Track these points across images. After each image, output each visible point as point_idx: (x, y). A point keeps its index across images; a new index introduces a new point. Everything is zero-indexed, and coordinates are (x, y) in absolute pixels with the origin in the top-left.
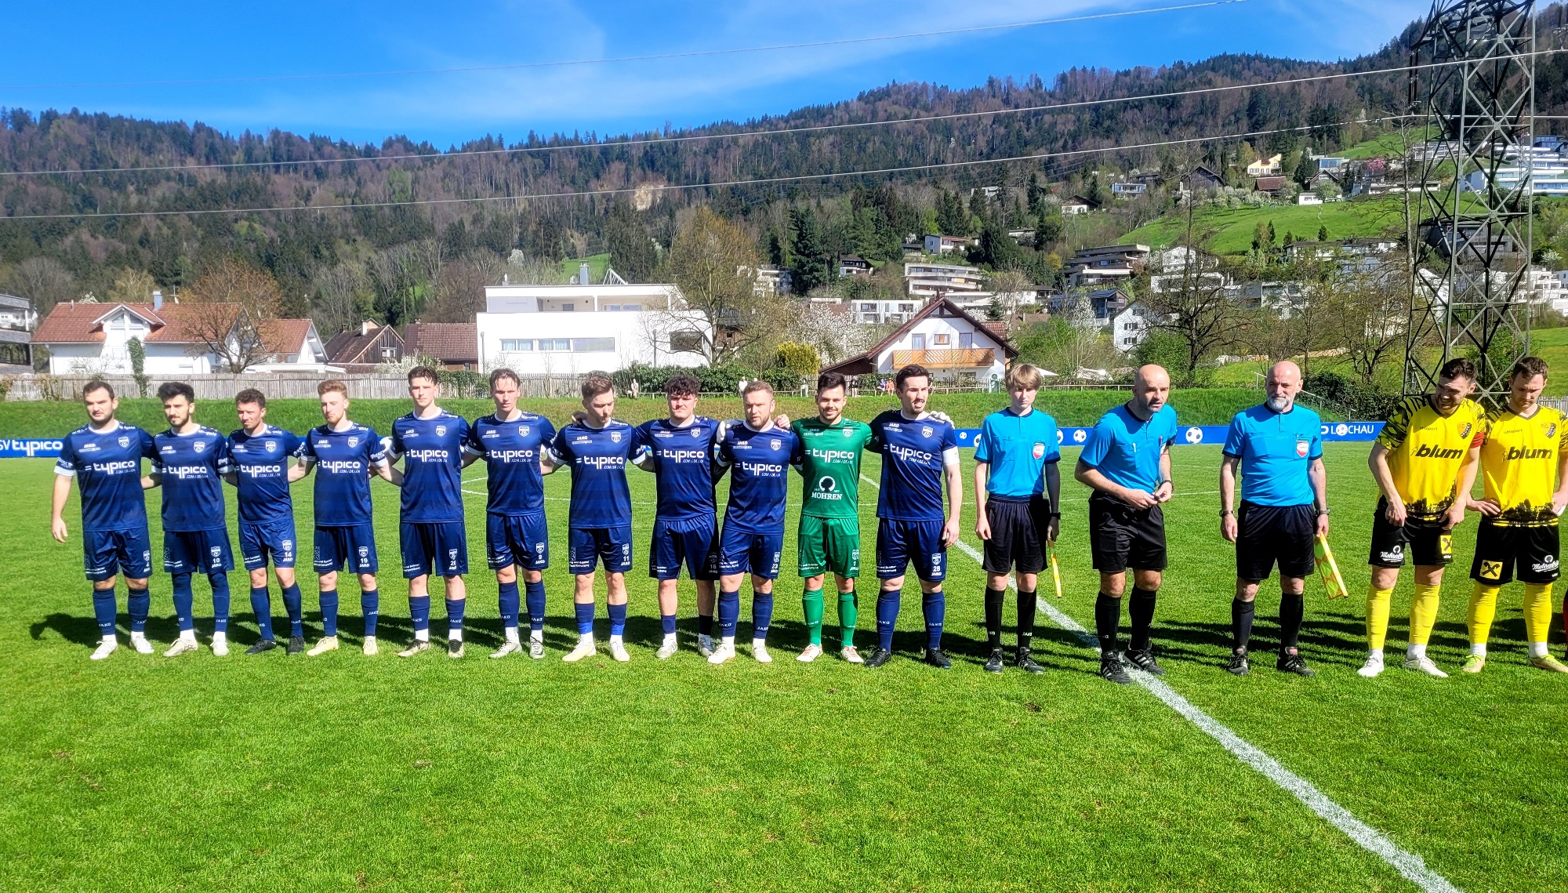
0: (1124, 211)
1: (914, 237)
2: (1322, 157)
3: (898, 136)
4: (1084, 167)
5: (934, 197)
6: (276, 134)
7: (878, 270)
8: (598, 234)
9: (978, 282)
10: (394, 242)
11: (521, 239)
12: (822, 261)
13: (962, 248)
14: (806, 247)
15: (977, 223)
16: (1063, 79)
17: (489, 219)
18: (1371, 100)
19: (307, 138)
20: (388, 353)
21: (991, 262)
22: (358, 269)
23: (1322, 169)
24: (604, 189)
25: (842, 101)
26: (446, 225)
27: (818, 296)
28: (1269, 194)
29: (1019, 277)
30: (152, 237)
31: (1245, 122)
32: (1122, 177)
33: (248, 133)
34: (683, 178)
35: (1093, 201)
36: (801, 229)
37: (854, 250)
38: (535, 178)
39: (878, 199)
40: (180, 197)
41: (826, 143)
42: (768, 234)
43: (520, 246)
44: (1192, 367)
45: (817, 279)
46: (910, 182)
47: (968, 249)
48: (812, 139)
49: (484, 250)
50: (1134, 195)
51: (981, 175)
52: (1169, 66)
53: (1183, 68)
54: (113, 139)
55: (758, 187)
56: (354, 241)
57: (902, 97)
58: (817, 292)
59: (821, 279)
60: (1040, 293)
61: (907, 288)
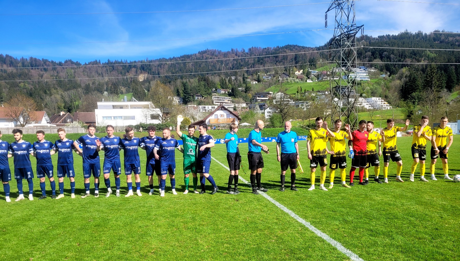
0: (266, 83)
1: (214, 89)
2: (312, 71)
3: (209, 63)
4: (256, 72)
5: (219, 79)
7: (205, 98)
8: (129, 88)
9: (231, 101)
10: (69, 89)
11: (107, 89)
12: (191, 95)
13: (227, 92)
14: (186, 92)
15: (230, 86)
16: (250, 49)
17: (97, 83)
18: (323, 57)
20: (69, 121)
21: (234, 96)
22: (58, 97)
23: (312, 73)
24: (130, 76)
26: (84, 85)
27: (190, 105)
28: (300, 79)
29: (241, 100)
31: (294, 62)
32: (265, 75)
34: (152, 73)
35: (259, 81)
36: (185, 87)
37: (199, 93)
38: (110, 72)
39: (205, 79)
40: (2, 76)
41: (190, 64)
42: (176, 88)
43: (107, 91)
44: (283, 122)
45: (190, 100)
46: (213, 75)
47: (228, 92)
48: (187, 63)
49: (96, 92)
50: (268, 79)
51: (231, 74)
52: (276, 47)
53: (279, 48)
55: (173, 76)
56: (57, 89)
57: (209, 53)
58: (190, 103)
59: (191, 100)
60: (247, 104)
61: (213, 103)
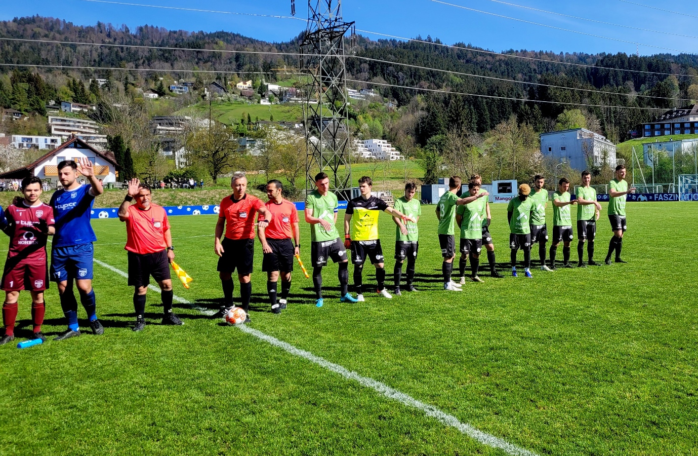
0: (177, 99)
2: (269, 84)
4: (155, 76)
9: (96, 129)
13: (86, 110)
15: (93, 97)
23: (269, 89)
28: (247, 98)
31: (234, 64)
32: (175, 82)
35: (161, 93)
37: (12, 106)
39: (29, 79)
44: (215, 177)
46: (50, 72)
47: (89, 111)
50: (182, 92)
51: (95, 73)
52: (196, 32)
53: (203, 34)
57: (42, 24)
61: (50, 130)
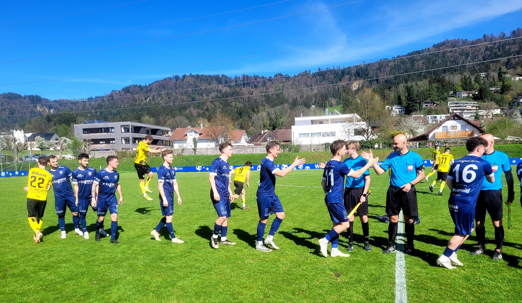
1: (452, 92)
3: (448, 58)
5: (460, 78)
6: (244, 76)
7: (438, 104)
8: (340, 99)
9: (477, 107)
10: (276, 105)
11: (315, 102)
12: (416, 103)
13: (471, 95)
14: (411, 98)
15: (477, 86)
17: (305, 96)
19: (252, 76)
21: (482, 100)
22: (265, 114)
24: (342, 84)
25: (427, 48)
26: (292, 99)
27: (414, 115)
29: (494, 105)
30: (209, 108)
33: (236, 76)
36: (409, 92)
37: (429, 98)
38: (320, 82)
39: (438, 80)
40: (217, 96)
41: (420, 62)
42: (397, 95)
43: (314, 104)
45: (414, 109)
46: (451, 73)
47: (473, 95)
49: (302, 106)
54: (200, 81)
58: (414, 113)
59: (416, 109)
60: (502, 109)
61: (449, 110)
